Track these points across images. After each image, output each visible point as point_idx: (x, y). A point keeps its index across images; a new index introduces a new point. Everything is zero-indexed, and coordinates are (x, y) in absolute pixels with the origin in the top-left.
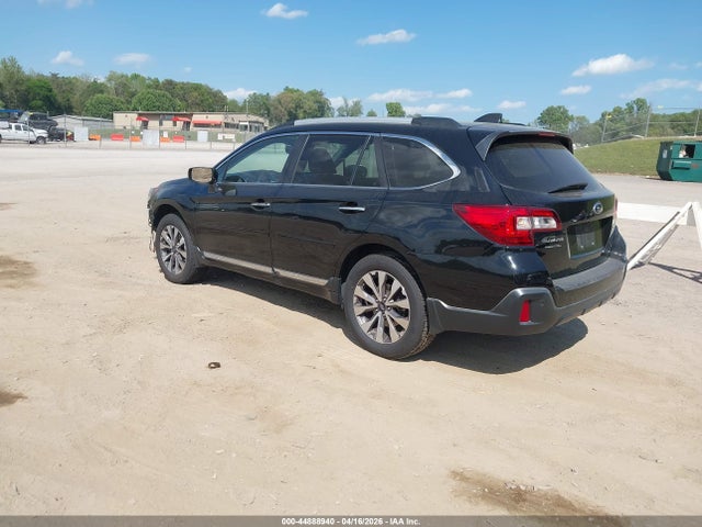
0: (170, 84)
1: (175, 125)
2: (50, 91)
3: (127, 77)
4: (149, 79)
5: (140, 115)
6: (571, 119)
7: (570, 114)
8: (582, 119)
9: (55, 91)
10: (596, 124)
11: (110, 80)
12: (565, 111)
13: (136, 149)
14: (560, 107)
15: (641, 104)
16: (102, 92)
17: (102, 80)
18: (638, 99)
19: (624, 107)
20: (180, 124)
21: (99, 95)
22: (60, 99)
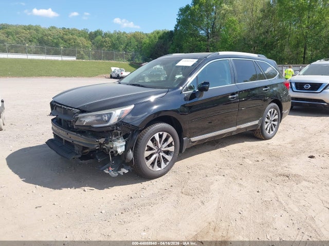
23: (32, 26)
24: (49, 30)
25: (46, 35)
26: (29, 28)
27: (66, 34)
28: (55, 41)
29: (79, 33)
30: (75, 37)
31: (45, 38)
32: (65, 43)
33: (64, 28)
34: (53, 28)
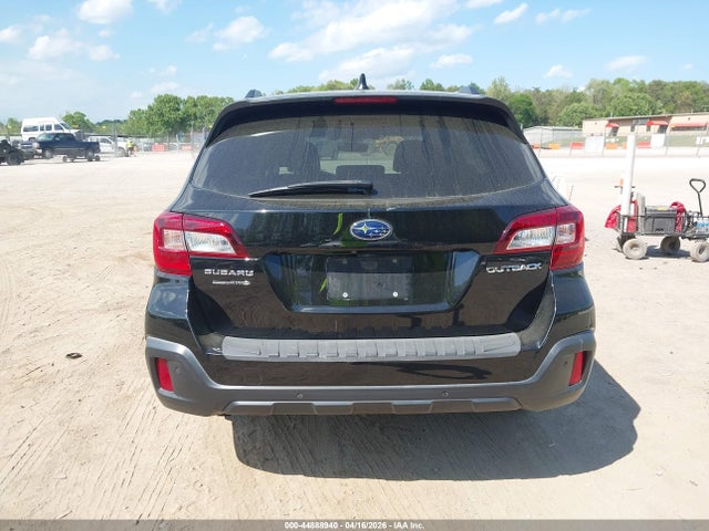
0: (658, 85)
1: (649, 129)
2: (531, 104)
3: (608, 83)
4: (635, 81)
5: (611, 121)
9: (535, 103)
11: (589, 88)
13: (575, 157)
16: (579, 101)
17: (581, 89)
20: (655, 128)
21: (576, 104)
22: (538, 111)
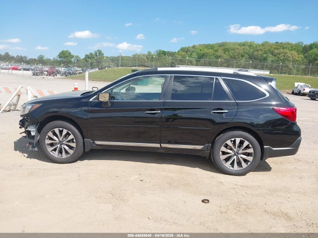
6: (73, 57)
7: (72, 54)
8: (77, 57)
10: (83, 59)
12: (70, 53)
14: (67, 51)
15: (100, 52)
18: (99, 50)
19: (93, 53)
23: (247, 43)
24: (263, 45)
25: (257, 50)
26: (244, 44)
27: (277, 49)
28: (264, 55)
29: (292, 47)
30: (286, 50)
31: (255, 53)
32: (273, 57)
33: (277, 43)
34: (266, 43)
